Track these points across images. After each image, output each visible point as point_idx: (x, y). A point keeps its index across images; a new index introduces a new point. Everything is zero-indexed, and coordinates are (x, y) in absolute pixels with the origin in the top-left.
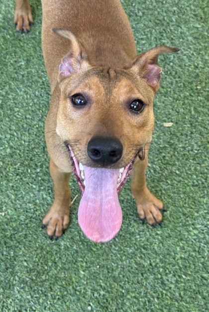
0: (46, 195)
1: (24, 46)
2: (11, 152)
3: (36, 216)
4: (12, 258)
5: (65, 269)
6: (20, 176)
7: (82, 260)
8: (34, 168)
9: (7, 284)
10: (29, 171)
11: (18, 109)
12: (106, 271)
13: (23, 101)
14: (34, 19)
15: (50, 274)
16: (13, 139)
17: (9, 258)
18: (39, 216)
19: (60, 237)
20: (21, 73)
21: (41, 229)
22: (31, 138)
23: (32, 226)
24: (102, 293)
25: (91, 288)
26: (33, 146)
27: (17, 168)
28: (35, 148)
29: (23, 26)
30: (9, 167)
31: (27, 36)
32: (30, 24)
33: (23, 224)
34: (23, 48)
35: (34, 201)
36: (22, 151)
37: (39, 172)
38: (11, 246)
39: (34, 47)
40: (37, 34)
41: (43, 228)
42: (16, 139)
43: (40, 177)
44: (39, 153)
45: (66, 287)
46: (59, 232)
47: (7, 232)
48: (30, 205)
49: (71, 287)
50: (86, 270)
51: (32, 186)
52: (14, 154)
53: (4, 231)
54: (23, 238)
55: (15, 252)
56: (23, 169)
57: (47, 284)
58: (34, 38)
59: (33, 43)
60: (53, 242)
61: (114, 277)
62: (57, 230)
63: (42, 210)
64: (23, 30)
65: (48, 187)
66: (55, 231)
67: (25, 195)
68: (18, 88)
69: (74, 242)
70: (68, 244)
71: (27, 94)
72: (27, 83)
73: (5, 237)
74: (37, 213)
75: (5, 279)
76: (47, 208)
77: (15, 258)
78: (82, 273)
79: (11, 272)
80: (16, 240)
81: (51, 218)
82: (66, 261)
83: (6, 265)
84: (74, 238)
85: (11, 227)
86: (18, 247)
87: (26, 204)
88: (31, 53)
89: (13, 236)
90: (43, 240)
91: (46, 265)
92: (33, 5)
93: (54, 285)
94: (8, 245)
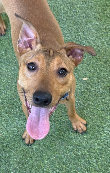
0: (23, 122)
1: (3, 43)
2: (2, 101)
3: (19, 134)
4: (8, 157)
5: (37, 161)
6: (8, 114)
7: (45, 155)
8: (15, 109)
9: (6, 171)
10: (13, 110)
11: (3, 78)
12: (59, 159)
13: (6, 73)
14: (7, 27)
15: (29, 164)
16: (2, 94)
17: (6, 157)
18: (20, 134)
19: (33, 144)
20: (3, 58)
21: (22, 141)
22: (12, 93)
23: (17, 139)
24: (58, 171)
25: (51, 169)
26: (13, 97)
27: (6, 110)
28: (14, 98)
29: (1, 32)
30: (2, 110)
31: (4, 38)
32: (5, 30)
33: (12, 139)
34: (3, 44)
35: (17, 126)
36: (8, 100)
37: (18, 111)
38: (7, 151)
39: (9, 43)
40: (10, 36)
41: (23, 140)
42: (4, 94)
43: (19, 113)
44: (17, 101)
45: (38, 170)
46: (32, 141)
47: (4, 144)
48: (15, 128)
49: (41, 170)
50: (48, 160)
51: (15, 119)
52: (3, 102)
53: (3, 144)
54: (13, 146)
55: (9, 154)
56: (9, 110)
57: (28, 169)
58: (8, 38)
59: (8, 41)
60: (29, 147)
61: (63, 162)
62: (31, 140)
63: (22, 131)
64: (2, 34)
65: (24, 118)
66: (30, 141)
67: (12, 124)
68: (2, 67)
69: (40, 146)
70: (37, 147)
71: (7, 69)
72: (7, 63)
73: (3, 146)
74: (19, 132)
75: (5, 168)
76: (24, 129)
77: (9, 157)
78: (46, 161)
79: (8, 165)
80: (9, 148)
81: (27, 135)
82: (37, 156)
83: (5, 161)
84: (40, 144)
85: (6, 141)
86: (10, 151)
87: (13, 128)
88: (7, 47)
89: (7, 146)
90: (23, 146)
91: (27, 159)
92: (6, 20)
93: (32, 169)
94: (5, 151)
